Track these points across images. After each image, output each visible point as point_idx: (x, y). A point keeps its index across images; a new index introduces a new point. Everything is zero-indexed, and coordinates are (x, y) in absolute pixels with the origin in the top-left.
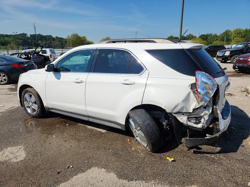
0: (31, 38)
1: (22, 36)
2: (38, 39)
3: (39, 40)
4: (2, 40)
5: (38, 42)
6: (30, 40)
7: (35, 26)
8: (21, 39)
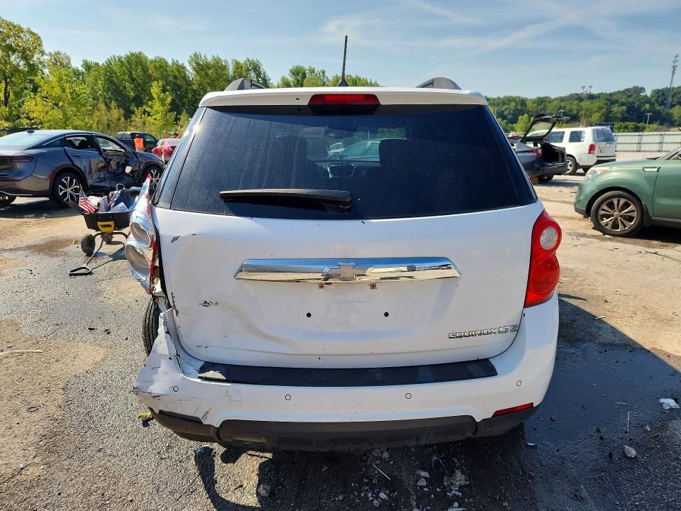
0: (653, 100)
1: (629, 96)
2: (674, 103)
3: (674, 106)
4: (574, 107)
5: (671, 111)
6: (647, 106)
7: (676, 64)
8: (623, 104)
